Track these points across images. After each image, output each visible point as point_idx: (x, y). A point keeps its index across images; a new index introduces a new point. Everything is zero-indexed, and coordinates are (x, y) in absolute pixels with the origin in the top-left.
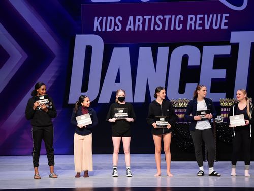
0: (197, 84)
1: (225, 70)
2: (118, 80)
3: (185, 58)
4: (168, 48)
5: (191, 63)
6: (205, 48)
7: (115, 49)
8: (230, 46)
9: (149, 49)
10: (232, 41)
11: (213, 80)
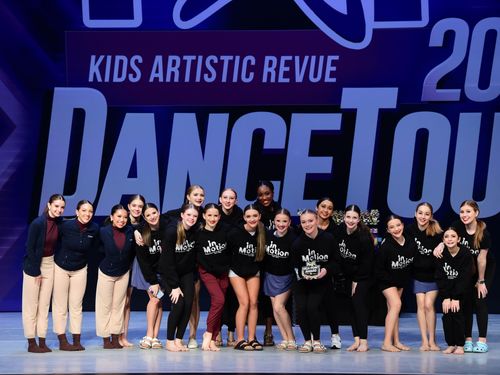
2: (133, 173)
3: (259, 135)
4: (227, 115)
5: (269, 144)
6: (295, 117)
7: (129, 116)
8: (340, 115)
9: (192, 117)
10: (343, 106)
11: (309, 176)
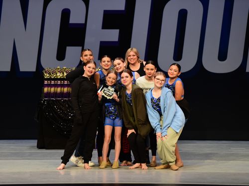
0: (81, 47)
1: (118, 31)
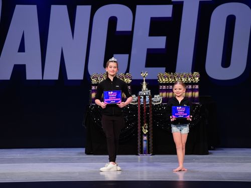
0: (128, 55)
1: (165, 38)
2: (22, 49)
3: (113, 21)
5: (120, 27)
7: (17, 6)
8: (172, 6)
9: (65, 7)
11: (149, 50)
